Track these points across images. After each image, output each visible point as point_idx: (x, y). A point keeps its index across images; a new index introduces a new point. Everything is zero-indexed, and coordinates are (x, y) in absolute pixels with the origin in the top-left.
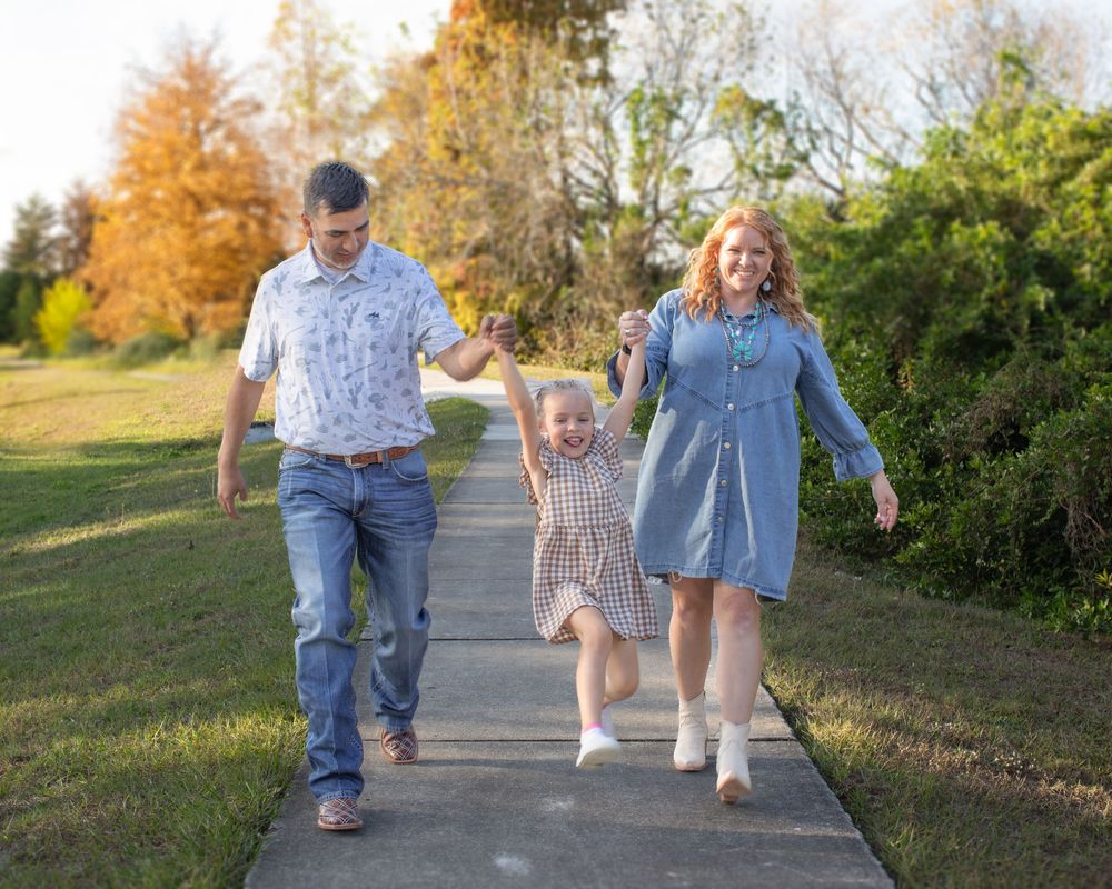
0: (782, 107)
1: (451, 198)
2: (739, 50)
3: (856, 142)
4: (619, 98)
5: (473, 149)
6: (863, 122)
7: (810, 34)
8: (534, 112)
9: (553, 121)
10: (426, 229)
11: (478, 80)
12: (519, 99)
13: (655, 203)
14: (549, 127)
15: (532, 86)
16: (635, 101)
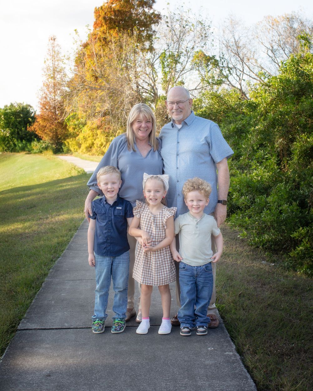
0: (217, 58)
1: (95, 95)
2: (201, 38)
3: (245, 71)
5: (103, 76)
6: (247, 64)
7: (227, 32)
8: (125, 62)
9: (132, 65)
10: (86, 107)
11: (104, 50)
12: (119, 58)
14: (131, 67)
15: (124, 52)
16: (163, 56)
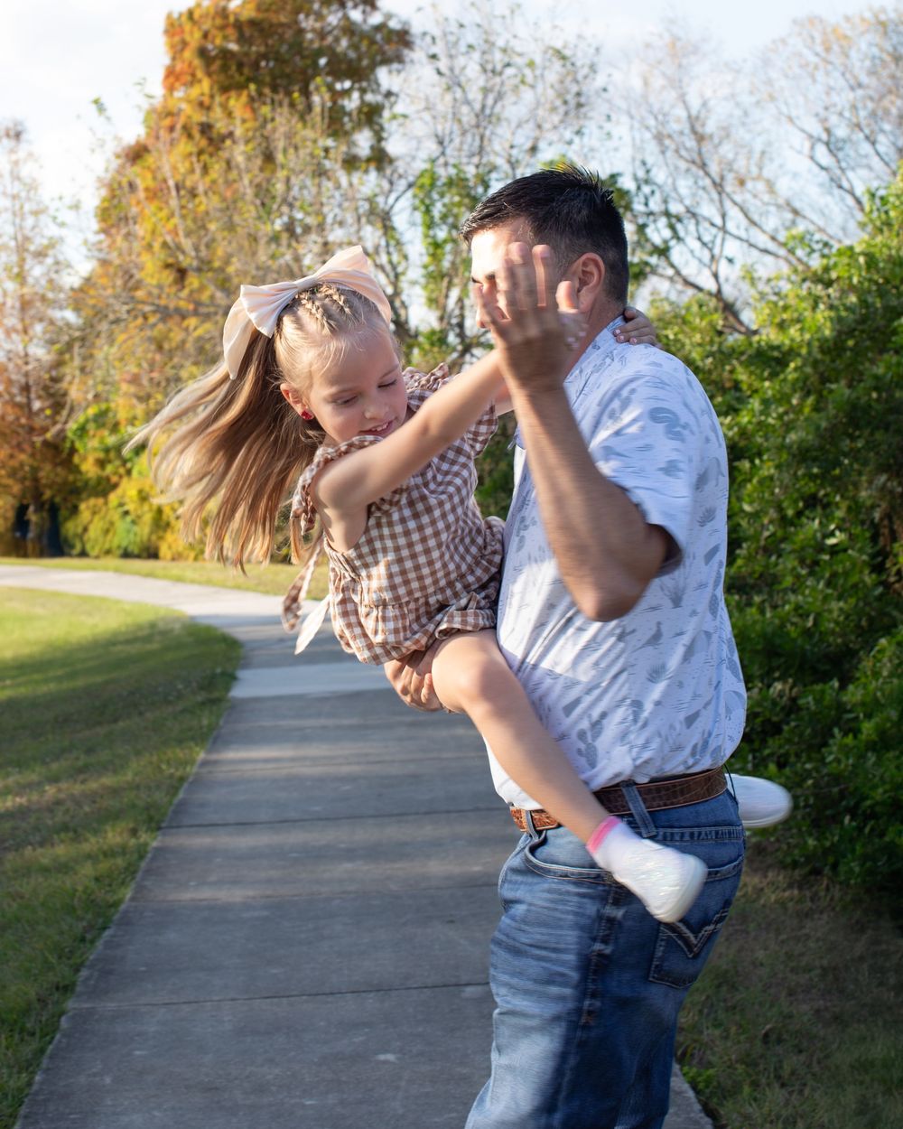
1: (177, 336)
2: (562, 109)
3: (730, 226)
4: (402, 184)
5: (204, 266)
6: (738, 198)
7: (658, 82)
8: (285, 209)
9: (311, 220)
10: (145, 382)
11: (205, 170)
12: (264, 195)
13: (461, 325)
14: (307, 229)
15: (281, 174)
16: (426, 187)
